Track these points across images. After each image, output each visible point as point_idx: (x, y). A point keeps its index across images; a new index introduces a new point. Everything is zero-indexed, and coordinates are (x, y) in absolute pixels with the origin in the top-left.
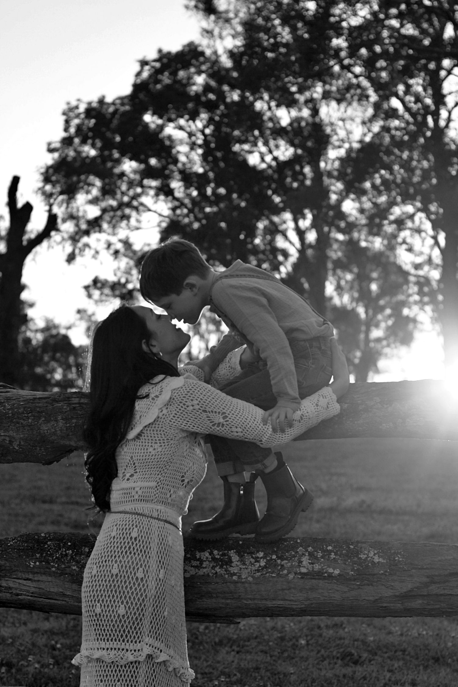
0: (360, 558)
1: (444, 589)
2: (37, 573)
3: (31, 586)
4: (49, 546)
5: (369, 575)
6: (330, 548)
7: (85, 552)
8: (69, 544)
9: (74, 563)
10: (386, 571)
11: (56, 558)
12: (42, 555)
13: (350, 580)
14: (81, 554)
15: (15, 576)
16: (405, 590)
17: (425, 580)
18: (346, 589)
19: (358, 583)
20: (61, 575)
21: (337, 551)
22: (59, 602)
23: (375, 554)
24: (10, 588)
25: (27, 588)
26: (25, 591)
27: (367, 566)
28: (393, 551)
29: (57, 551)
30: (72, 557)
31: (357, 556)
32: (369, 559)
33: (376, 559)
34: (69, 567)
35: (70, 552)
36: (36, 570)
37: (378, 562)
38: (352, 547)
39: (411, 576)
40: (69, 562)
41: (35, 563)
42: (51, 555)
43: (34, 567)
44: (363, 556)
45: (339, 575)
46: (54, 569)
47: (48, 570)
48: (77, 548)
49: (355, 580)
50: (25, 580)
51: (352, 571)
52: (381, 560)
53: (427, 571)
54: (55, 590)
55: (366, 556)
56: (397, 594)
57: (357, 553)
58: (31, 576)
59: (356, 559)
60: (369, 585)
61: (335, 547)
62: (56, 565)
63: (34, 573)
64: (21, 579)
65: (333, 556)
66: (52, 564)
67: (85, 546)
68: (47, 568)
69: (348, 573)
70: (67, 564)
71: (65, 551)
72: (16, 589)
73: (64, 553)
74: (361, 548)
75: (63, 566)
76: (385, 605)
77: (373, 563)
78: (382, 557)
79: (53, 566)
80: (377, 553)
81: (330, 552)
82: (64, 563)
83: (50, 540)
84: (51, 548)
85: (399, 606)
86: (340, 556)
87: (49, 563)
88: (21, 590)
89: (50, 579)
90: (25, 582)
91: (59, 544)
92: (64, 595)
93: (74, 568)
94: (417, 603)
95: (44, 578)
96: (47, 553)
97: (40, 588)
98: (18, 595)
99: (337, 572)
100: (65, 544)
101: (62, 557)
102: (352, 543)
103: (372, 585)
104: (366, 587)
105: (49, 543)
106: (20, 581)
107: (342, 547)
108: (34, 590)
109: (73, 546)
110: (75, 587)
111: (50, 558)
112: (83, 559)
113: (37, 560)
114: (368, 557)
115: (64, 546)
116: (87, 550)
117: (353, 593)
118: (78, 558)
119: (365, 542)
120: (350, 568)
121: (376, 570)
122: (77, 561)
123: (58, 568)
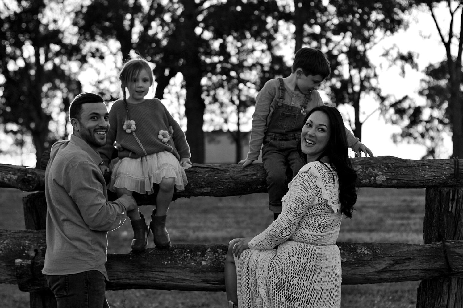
0: (357, 252)
1: (403, 267)
3: (163, 275)
4: (175, 252)
5: (363, 261)
7: (199, 254)
8: (188, 250)
9: (192, 261)
10: (372, 259)
11: (181, 258)
12: (172, 257)
13: (352, 264)
14: (197, 256)
15: (154, 270)
16: (381, 268)
17: (392, 262)
18: (350, 269)
19: (357, 266)
20: (185, 268)
21: (344, 249)
22: (180, 284)
23: (365, 250)
24: (149, 277)
25: (161, 277)
26: (158, 278)
27: (361, 256)
28: (374, 248)
29: (181, 255)
30: (191, 258)
31: (356, 251)
32: (362, 252)
33: (366, 252)
34: (190, 263)
35: (190, 255)
36: (168, 266)
37: (367, 254)
38: (352, 246)
39: (384, 261)
41: (168, 262)
42: (178, 257)
43: (167, 264)
44: (358, 251)
45: (346, 261)
46: (180, 265)
47: (176, 266)
48: (193, 252)
49: (355, 264)
50: (160, 272)
51: (353, 259)
52: (368, 252)
53: (394, 258)
54: (179, 277)
55: (360, 251)
56: (377, 271)
57: (356, 249)
58: (164, 270)
59: (355, 253)
60: (362, 266)
61: (342, 247)
62: (181, 263)
63: (166, 268)
64: (158, 272)
65: (342, 251)
66: (179, 262)
67: (198, 251)
68: (176, 264)
69: (351, 260)
70: (188, 262)
71: (186, 255)
72: (153, 278)
73: (186, 256)
74: (357, 247)
75: (186, 263)
76: (369, 277)
77: (364, 254)
78: (369, 251)
79: (179, 263)
80: (367, 249)
82: (186, 261)
83: (176, 249)
84: (177, 253)
85: (377, 277)
86: (346, 252)
87: (177, 262)
88: (156, 278)
89: (177, 271)
90: (160, 273)
91: (182, 251)
92: (185, 280)
93: (193, 264)
94: (387, 275)
95: (173, 270)
96: (175, 257)
97: (169, 276)
98: (153, 281)
100: (186, 250)
101: (185, 258)
102: (352, 245)
103: (364, 266)
104: (360, 267)
105: (175, 250)
106: (157, 273)
107: (347, 247)
108: (164, 277)
109: (191, 252)
110: (192, 274)
111: (177, 259)
112: (198, 259)
113: (169, 260)
114: (361, 251)
115: (185, 252)
116: (200, 253)
117: (353, 271)
118: (194, 258)
119: (359, 244)
120: (352, 258)
121: (366, 258)
122: (194, 260)
123: (182, 264)
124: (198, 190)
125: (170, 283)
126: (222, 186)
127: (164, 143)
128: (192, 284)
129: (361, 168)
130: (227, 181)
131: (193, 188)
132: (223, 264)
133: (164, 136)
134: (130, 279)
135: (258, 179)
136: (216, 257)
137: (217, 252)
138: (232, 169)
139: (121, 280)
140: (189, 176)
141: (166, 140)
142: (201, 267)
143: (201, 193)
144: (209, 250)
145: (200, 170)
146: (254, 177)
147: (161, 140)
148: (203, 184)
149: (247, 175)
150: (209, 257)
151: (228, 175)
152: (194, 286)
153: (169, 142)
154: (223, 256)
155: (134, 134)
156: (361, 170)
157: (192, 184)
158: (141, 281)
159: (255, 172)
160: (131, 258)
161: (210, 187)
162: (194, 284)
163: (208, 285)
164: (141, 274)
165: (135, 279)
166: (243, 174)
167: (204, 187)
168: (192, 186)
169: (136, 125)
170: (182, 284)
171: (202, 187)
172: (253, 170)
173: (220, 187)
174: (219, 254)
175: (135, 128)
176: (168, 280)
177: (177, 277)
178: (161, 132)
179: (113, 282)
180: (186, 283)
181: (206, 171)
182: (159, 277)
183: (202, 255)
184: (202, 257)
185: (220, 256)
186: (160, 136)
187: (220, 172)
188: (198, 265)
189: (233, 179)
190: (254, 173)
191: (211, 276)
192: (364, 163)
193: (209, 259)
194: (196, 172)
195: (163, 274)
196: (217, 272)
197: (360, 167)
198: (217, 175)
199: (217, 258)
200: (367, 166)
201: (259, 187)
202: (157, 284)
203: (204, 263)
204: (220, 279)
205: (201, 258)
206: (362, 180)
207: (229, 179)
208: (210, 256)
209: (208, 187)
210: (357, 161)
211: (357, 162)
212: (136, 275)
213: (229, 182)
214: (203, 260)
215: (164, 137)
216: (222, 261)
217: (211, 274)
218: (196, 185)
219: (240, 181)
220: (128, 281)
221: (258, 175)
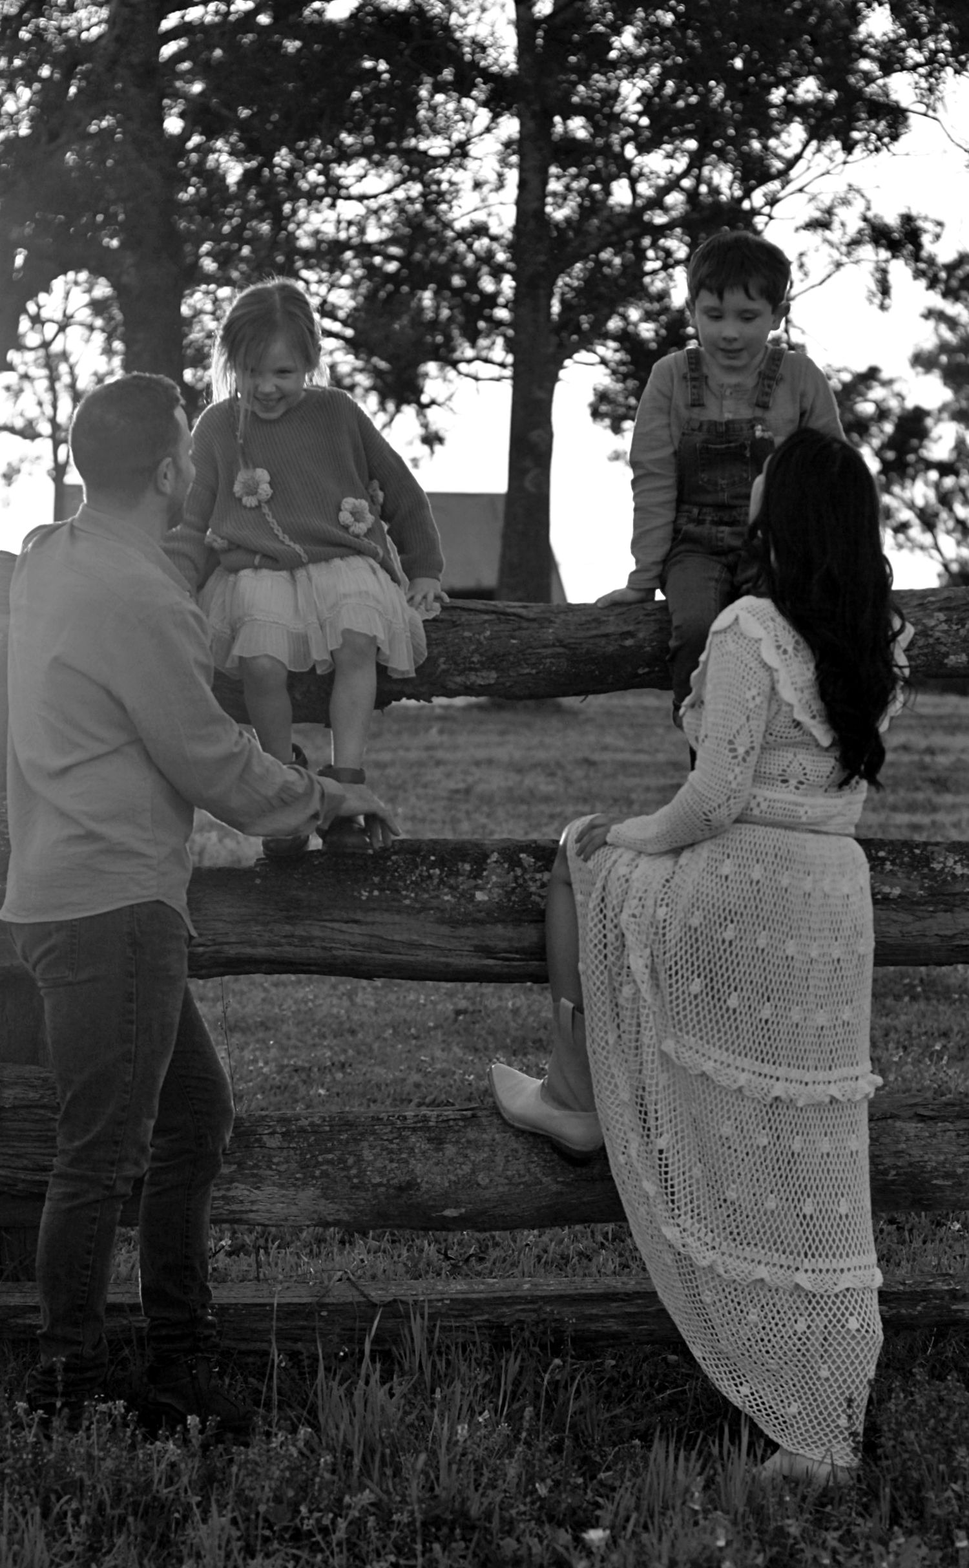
0: (933, 870)
2: (374, 909)
3: (356, 933)
4: (394, 863)
5: (948, 894)
6: (882, 854)
7: (464, 870)
8: (432, 858)
9: (446, 890)
11: (412, 882)
12: (383, 878)
13: (918, 903)
14: (458, 874)
15: (327, 917)
18: (910, 918)
19: (931, 909)
20: (420, 911)
22: (404, 958)
23: (955, 862)
24: (311, 939)
25: (347, 937)
26: (339, 941)
27: (945, 881)
29: (412, 872)
30: (441, 881)
31: (927, 866)
32: (946, 870)
33: (959, 870)
34: (437, 897)
35: (437, 871)
36: (371, 905)
37: (961, 874)
38: (917, 851)
40: (437, 888)
41: (371, 892)
42: (401, 878)
43: (368, 898)
44: (937, 866)
45: (900, 896)
46: (407, 902)
47: (396, 903)
48: (447, 863)
49: (925, 903)
50: (347, 922)
51: (920, 889)
52: (966, 871)
54: (404, 937)
55: (941, 865)
57: (927, 860)
58: (359, 916)
59: (926, 870)
60: (946, 911)
61: (889, 852)
62: (412, 895)
63: (366, 910)
64: (338, 921)
65: (888, 866)
66: (404, 892)
67: (464, 861)
68: (394, 900)
69: (914, 893)
70: (432, 893)
71: (427, 870)
72: (323, 939)
73: (425, 873)
74: (932, 852)
77: (954, 876)
78: (967, 866)
79: (406, 897)
80: (960, 860)
81: (883, 860)
82: (426, 891)
83: (395, 853)
84: (399, 866)
86: (900, 867)
87: (398, 891)
88: (333, 940)
89: (397, 918)
90: (344, 927)
91: (414, 860)
92: (421, 946)
93: (446, 898)
95: (387, 917)
96: (392, 876)
97: (371, 936)
98: (324, 948)
99: (897, 891)
100: (425, 858)
101: (422, 880)
102: (917, 846)
103: (951, 911)
104: (941, 914)
105: (394, 858)
106: (336, 925)
107: (901, 852)
108: (359, 939)
109: (441, 863)
110: (445, 930)
111: (401, 884)
112: (464, 883)
113: (374, 886)
114: (945, 866)
115: (422, 863)
116: (467, 867)
117: (918, 925)
118: (452, 881)
119: (937, 844)
120: (916, 885)
121: (958, 888)
122: (451, 887)
123: (415, 900)
124: (458, 679)
125: (376, 954)
126: (534, 666)
127: (357, 536)
128: (443, 959)
129: (946, 621)
130: (549, 651)
131: (444, 671)
132: (538, 899)
133: (356, 515)
134: (253, 945)
135: (641, 647)
136: (516, 878)
137: (519, 863)
138: (562, 616)
139: (226, 948)
140: (434, 635)
141: (361, 528)
142: (470, 907)
143: (467, 688)
144: (495, 856)
145: (465, 617)
146: (629, 642)
147: (346, 528)
148: (475, 659)
149: (606, 636)
150: (494, 878)
151: (549, 633)
152: (448, 965)
153: (370, 533)
154: (538, 876)
155: (266, 510)
156: (945, 627)
157: (442, 660)
158: (289, 951)
159: (631, 628)
160: (258, 881)
161: (496, 669)
162: (450, 960)
163: (491, 962)
164: (288, 928)
165: (270, 944)
166: (594, 632)
167: (476, 670)
168: (443, 667)
169: (271, 484)
170: (411, 959)
171: (471, 669)
172: (625, 621)
173: (527, 671)
174: (525, 870)
175: (270, 491)
176: (369, 948)
177: (397, 938)
178: (349, 502)
179: (203, 954)
180: (423, 956)
181: (486, 621)
182: (342, 937)
183: (476, 874)
184: (475, 878)
185: (527, 876)
186: (345, 517)
187: (525, 624)
188: (463, 901)
189: (564, 646)
190: (626, 629)
191: (500, 934)
192: (953, 604)
193: (496, 885)
194: (454, 624)
195: (356, 929)
196: (518, 922)
197: (941, 616)
198: (517, 633)
199: (521, 881)
200: (963, 615)
201: (641, 671)
202: (335, 958)
203: (480, 896)
204: (526, 944)
205: (472, 882)
206: (946, 655)
207: (554, 645)
208: (499, 876)
209: (489, 669)
210: (932, 599)
211: (933, 603)
212: (271, 931)
213: (553, 656)
214: (477, 887)
215: (357, 520)
216: (533, 889)
217: (499, 929)
218: (455, 663)
219: (588, 652)
220: (249, 950)
221: (641, 635)
